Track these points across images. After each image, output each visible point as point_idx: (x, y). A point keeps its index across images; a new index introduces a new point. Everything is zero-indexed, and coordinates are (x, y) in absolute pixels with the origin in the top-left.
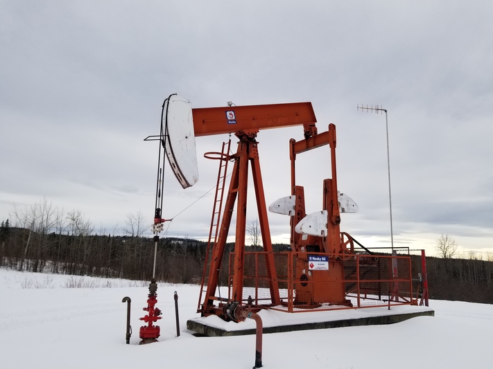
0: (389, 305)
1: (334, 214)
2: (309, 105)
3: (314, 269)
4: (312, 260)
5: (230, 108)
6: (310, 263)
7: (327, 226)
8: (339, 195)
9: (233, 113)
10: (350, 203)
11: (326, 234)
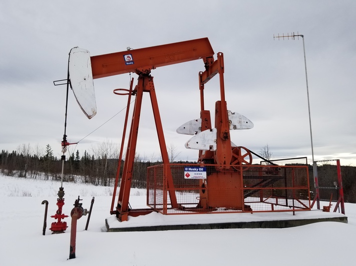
0: (294, 211)
1: (223, 130)
2: (206, 40)
3: (190, 178)
4: (188, 171)
5: (129, 52)
6: (186, 173)
7: (217, 142)
8: (230, 114)
9: (130, 56)
10: (242, 121)
11: (215, 148)
